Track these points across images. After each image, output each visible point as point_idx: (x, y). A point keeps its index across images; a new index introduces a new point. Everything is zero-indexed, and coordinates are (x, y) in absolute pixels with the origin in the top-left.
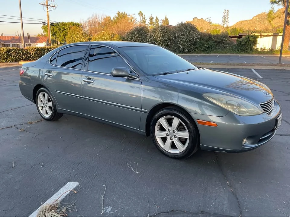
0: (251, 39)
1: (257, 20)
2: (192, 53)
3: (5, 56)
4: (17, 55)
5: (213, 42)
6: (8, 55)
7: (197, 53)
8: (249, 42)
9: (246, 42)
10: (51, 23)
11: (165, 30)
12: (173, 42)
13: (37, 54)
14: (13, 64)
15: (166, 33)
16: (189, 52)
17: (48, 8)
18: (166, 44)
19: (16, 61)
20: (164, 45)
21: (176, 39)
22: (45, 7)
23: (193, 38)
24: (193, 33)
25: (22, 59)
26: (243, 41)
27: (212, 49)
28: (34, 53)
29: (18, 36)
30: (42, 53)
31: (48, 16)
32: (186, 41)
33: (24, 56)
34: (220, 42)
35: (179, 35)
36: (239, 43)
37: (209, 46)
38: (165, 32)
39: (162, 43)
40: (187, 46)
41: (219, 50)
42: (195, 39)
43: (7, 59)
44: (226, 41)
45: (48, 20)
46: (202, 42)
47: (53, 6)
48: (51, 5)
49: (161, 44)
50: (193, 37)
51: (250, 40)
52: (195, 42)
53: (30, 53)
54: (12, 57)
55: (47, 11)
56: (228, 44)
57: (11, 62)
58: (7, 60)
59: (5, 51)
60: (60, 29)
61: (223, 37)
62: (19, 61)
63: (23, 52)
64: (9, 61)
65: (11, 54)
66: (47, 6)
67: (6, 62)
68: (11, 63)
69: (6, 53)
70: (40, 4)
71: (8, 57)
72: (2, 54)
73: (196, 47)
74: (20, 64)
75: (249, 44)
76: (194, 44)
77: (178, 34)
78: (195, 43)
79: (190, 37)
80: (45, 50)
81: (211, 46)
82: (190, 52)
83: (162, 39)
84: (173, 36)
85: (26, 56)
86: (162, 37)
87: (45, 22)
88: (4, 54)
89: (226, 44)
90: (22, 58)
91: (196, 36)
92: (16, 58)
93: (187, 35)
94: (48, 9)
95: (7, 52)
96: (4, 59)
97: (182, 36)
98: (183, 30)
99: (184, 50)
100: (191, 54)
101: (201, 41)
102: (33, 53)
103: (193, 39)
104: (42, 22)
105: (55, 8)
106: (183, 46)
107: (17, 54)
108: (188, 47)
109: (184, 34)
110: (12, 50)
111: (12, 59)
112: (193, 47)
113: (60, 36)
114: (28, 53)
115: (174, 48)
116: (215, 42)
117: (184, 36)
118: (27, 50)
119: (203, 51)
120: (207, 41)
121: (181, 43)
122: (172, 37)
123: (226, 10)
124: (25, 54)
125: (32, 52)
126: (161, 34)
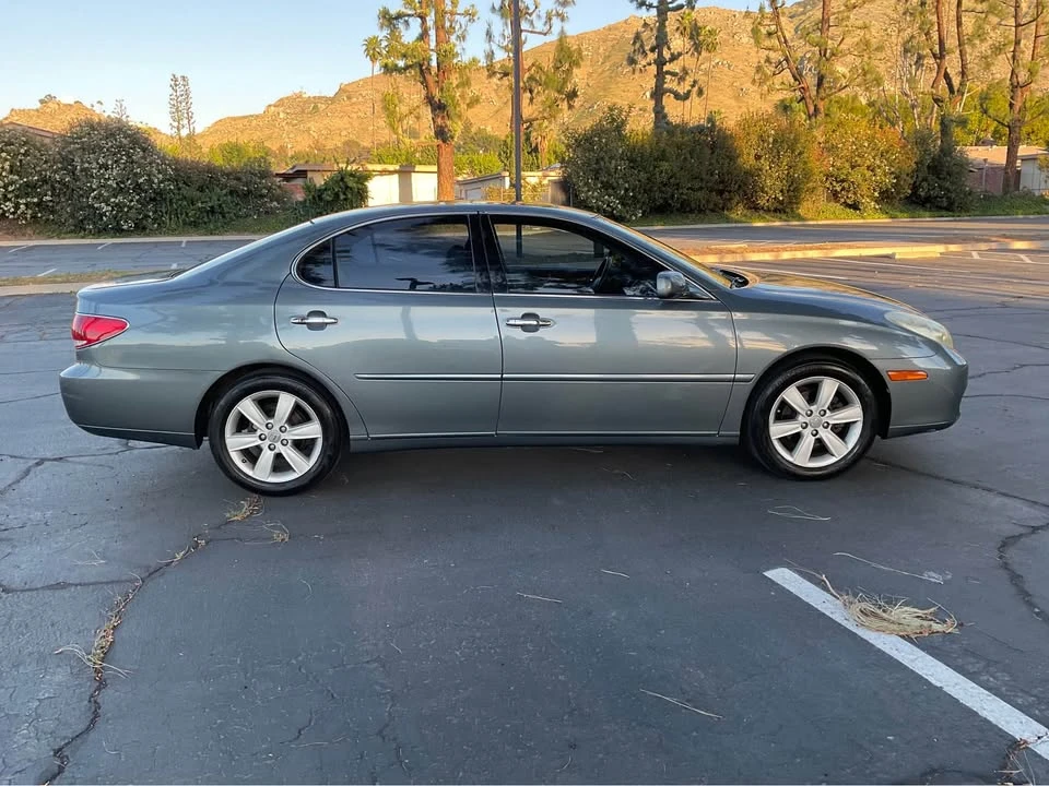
0: (351, 183)
1: (282, 115)
2: (152, 233)
5: (224, 192)
7: (173, 232)
8: (345, 194)
9: (337, 195)
11: (21, 146)
12: (63, 190)
15: (25, 155)
16: (140, 228)
18: (36, 200)
20: (26, 205)
21: (76, 179)
23: (150, 179)
24: (145, 158)
26: (326, 189)
27: (224, 217)
32: (120, 191)
34: (249, 192)
35: (86, 165)
36: (314, 198)
37: (212, 207)
38: (22, 151)
39: (17, 197)
40: (130, 208)
41: (249, 220)
42: (156, 181)
44: (269, 189)
46: (184, 192)
49: (10, 200)
50: (149, 175)
51: (347, 187)
52: (159, 193)
56: (276, 200)
61: (256, 175)
73: (164, 211)
75: (345, 199)
76: (152, 200)
77: (82, 162)
78: (158, 197)
79: (135, 174)
81: (220, 206)
82: (144, 228)
83: (12, 183)
84: (62, 169)
86: (11, 172)
89: (271, 201)
91: (159, 173)
93: (122, 166)
97: (100, 168)
98: (101, 148)
99: (118, 223)
100: (148, 235)
101: (179, 189)
103: (150, 181)
106: (113, 210)
108: (134, 210)
109: (110, 162)
112: (155, 212)
115: (72, 216)
116: (231, 193)
117: (109, 171)
119: (194, 225)
120: (201, 189)
121: (100, 195)
122: (56, 172)
123: (178, 76)
126: (6, 160)
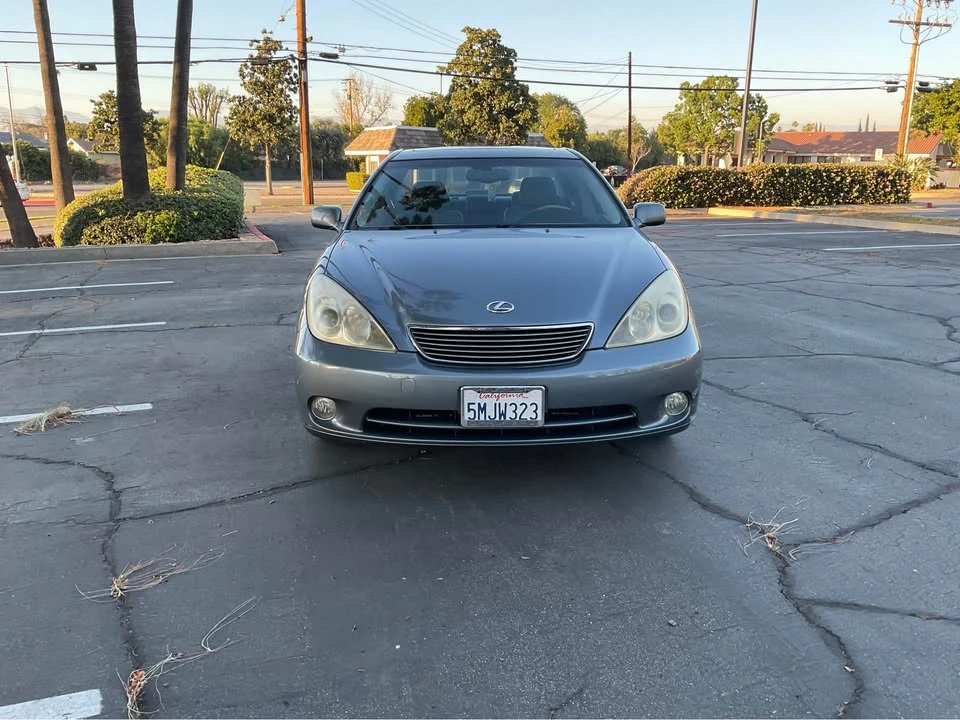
3: (671, 189)
4: (706, 189)
6: (679, 186)
10: (921, 84)
13: (773, 185)
14: (689, 212)
17: (921, 30)
19: (701, 205)
22: (908, 31)
25: (719, 200)
28: (765, 185)
29: (867, 128)
30: (792, 184)
31: (913, 59)
33: (730, 191)
43: (673, 198)
45: (911, 74)
47: (941, 21)
48: (931, 21)
53: (752, 183)
54: (692, 194)
55: (915, 41)
57: (683, 207)
58: (673, 203)
59: (675, 176)
60: (950, 103)
62: (709, 206)
63: (728, 181)
64: (678, 204)
65: (690, 184)
66: (918, 24)
67: (670, 207)
68: (683, 212)
69: (676, 181)
70: (891, 21)
71: (679, 193)
72: (663, 183)
74: (711, 215)
80: (805, 174)
85: (736, 192)
87: (896, 83)
88: (670, 184)
90: (722, 197)
92: (701, 197)
94: (916, 38)
95: (679, 178)
96: (665, 199)
102: (760, 185)
104: (887, 83)
105: (945, 29)
107: (709, 184)
110: (693, 173)
111: (688, 200)
113: (945, 127)
114: (744, 181)
118: (745, 174)
124: (734, 185)
125: (757, 182)
